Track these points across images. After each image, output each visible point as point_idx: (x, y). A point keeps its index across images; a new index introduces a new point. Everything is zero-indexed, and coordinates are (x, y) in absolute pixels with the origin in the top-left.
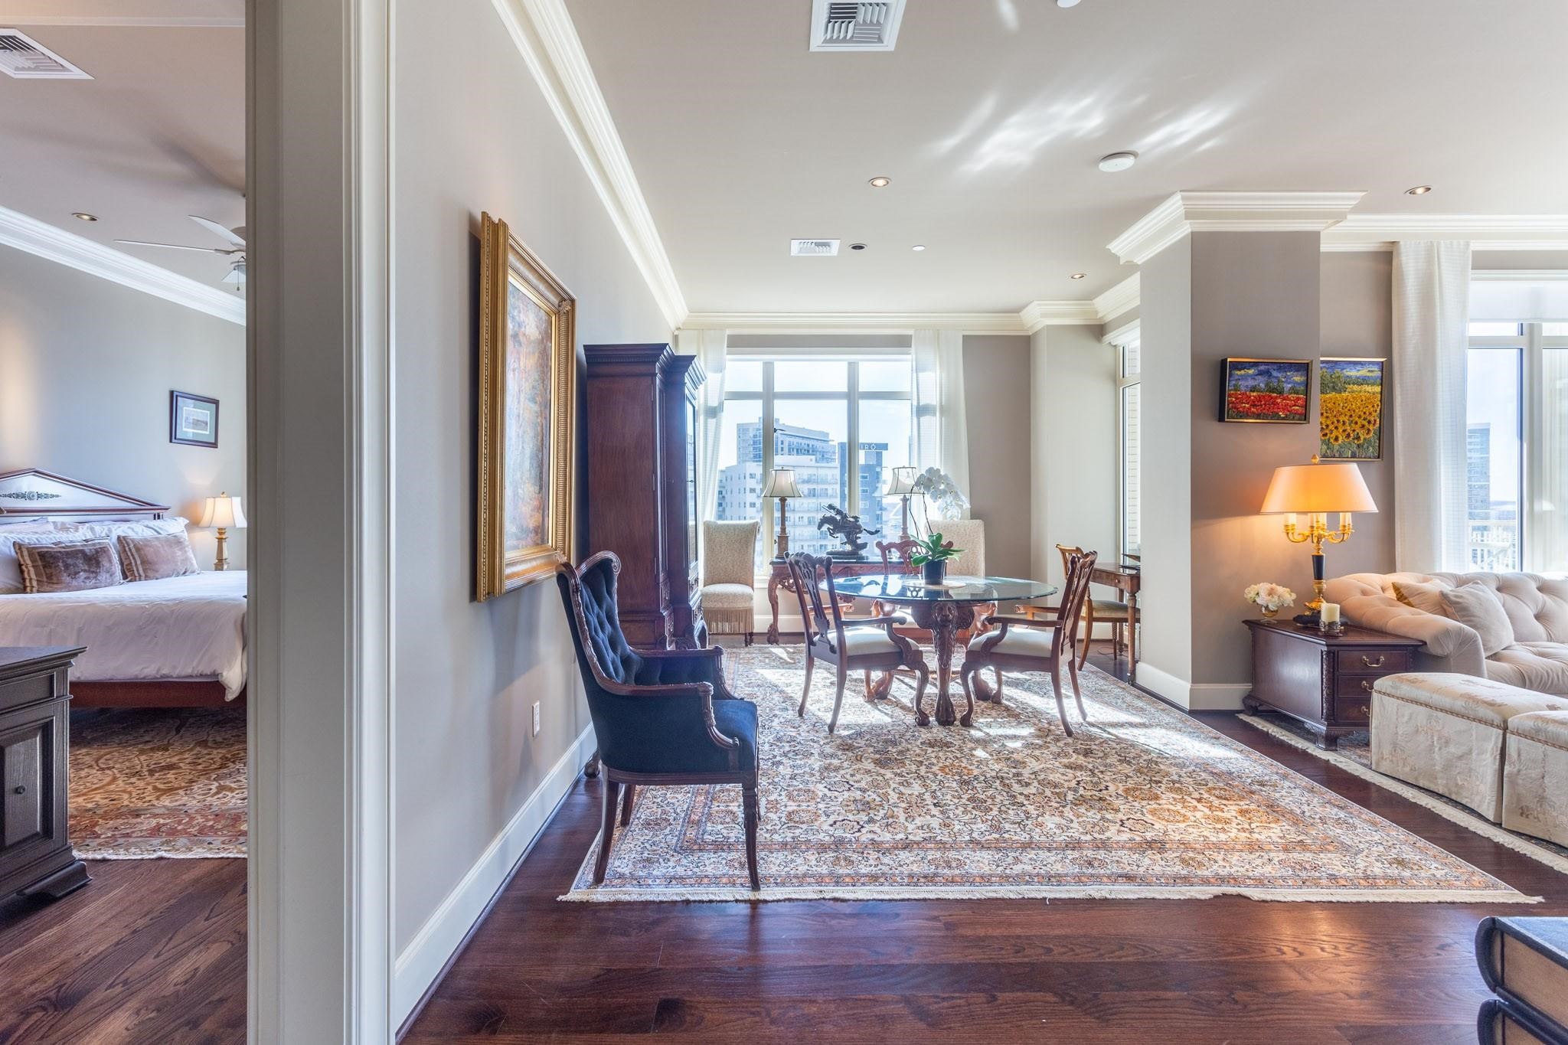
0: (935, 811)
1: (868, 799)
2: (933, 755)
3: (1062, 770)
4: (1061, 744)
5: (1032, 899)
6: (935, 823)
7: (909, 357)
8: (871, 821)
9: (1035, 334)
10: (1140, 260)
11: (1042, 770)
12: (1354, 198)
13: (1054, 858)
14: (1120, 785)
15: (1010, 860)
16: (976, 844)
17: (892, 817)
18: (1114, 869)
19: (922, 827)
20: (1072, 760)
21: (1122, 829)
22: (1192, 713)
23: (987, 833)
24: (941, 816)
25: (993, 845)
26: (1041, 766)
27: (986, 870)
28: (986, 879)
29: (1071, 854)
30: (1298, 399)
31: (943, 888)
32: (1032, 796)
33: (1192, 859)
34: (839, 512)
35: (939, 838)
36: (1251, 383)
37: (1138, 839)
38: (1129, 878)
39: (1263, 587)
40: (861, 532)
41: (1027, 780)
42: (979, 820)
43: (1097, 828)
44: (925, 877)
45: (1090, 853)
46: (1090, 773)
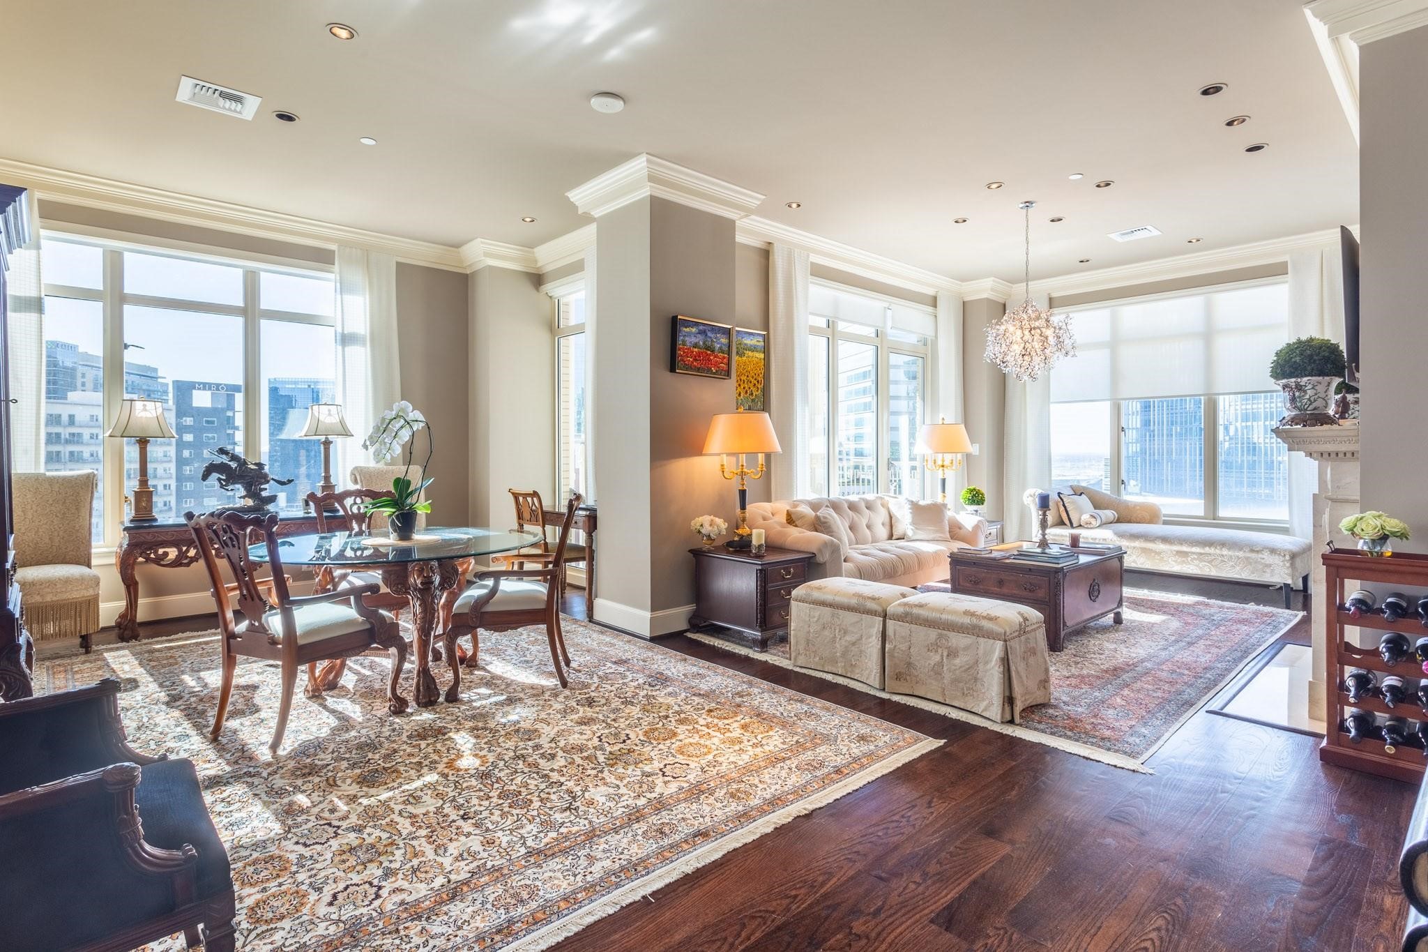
0: (467, 827)
1: (369, 840)
2: (430, 749)
3: (577, 729)
4: (561, 698)
5: (631, 904)
6: (475, 844)
8: (389, 873)
9: (474, 274)
10: (597, 213)
11: (559, 733)
13: (625, 840)
14: (637, 729)
15: (583, 862)
16: (539, 855)
17: (416, 855)
18: (685, 830)
19: (461, 855)
20: (581, 714)
21: (666, 779)
23: (542, 835)
24: (477, 832)
25: (556, 849)
26: (556, 729)
27: (565, 886)
28: (571, 901)
29: (640, 828)
30: (724, 358)
31: (528, 938)
32: (565, 770)
33: (738, 790)
35: (489, 865)
36: (694, 340)
37: (685, 785)
38: (703, 834)
39: (706, 519)
40: (268, 482)
41: (549, 752)
42: (525, 821)
43: (645, 787)
44: (499, 932)
45: (654, 819)
46: (604, 725)
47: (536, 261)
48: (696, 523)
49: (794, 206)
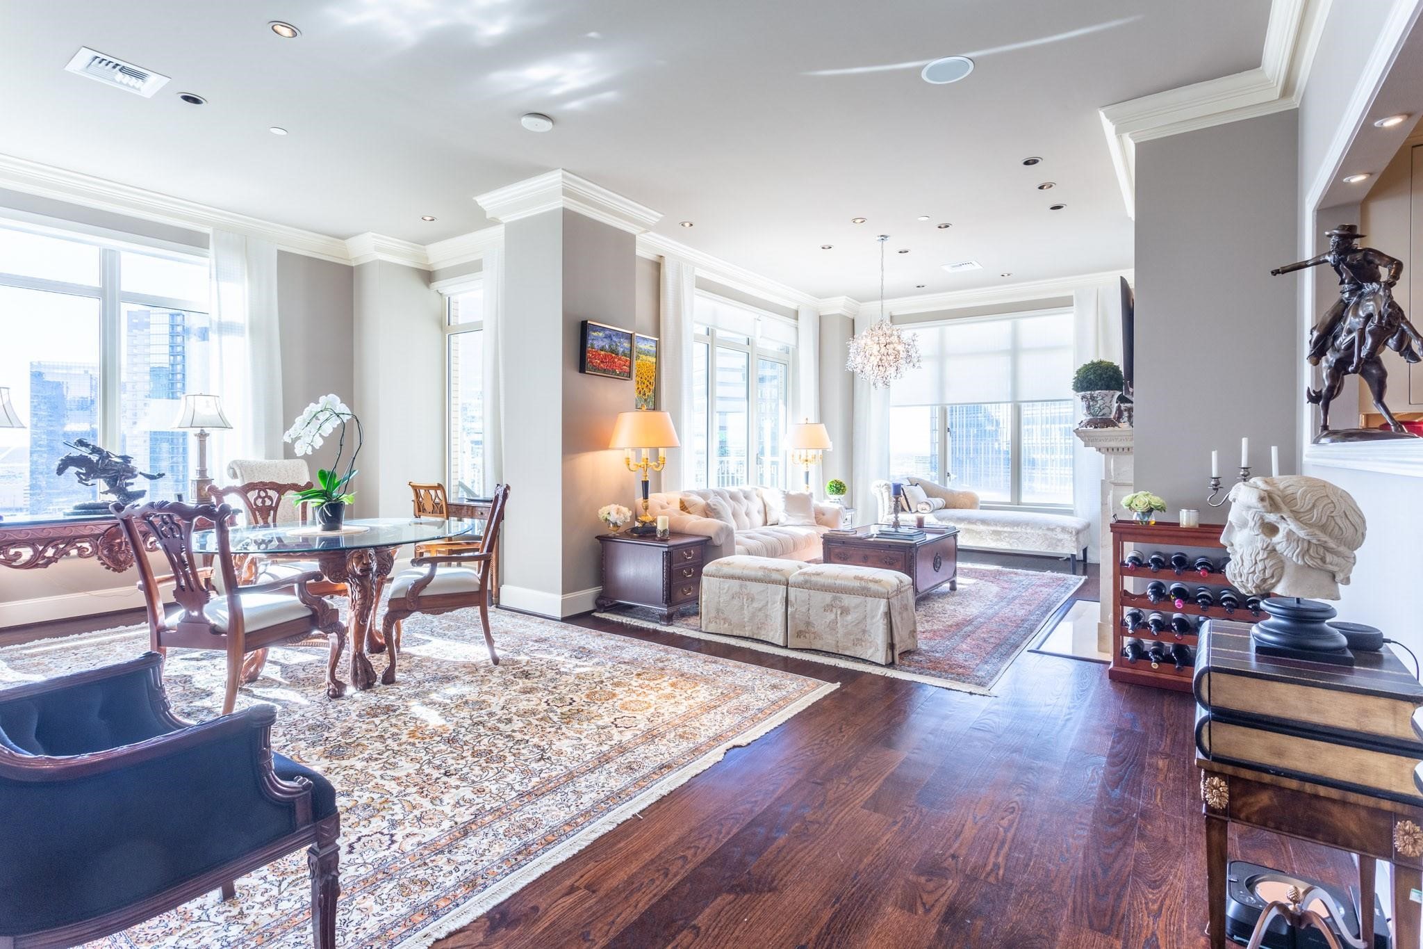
0: (453, 781)
1: (361, 801)
2: (386, 724)
3: (523, 697)
4: (496, 673)
5: (625, 822)
6: (467, 793)
7: (206, 260)
8: (394, 824)
9: (360, 267)
10: (504, 222)
11: (508, 702)
12: (657, 217)
13: (602, 777)
14: (579, 694)
15: (572, 797)
16: (527, 796)
17: (414, 807)
18: (649, 766)
19: (458, 803)
20: (521, 685)
21: (620, 729)
22: (564, 620)
23: (526, 781)
24: (464, 784)
25: (544, 790)
26: (503, 699)
27: (563, 815)
28: (572, 825)
29: (612, 767)
30: (627, 361)
31: (547, 854)
32: (525, 730)
33: (685, 732)
34: (95, 450)
35: (488, 807)
36: (601, 344)
37: (638, 732)
38: (666, 767)
39: (613, 508)
40: (136, 476)
41: (504, 717)
42: (506, 772)
43: (604, 737)
44: (519, 853)
45: (620, 760)
46: (547, 692)
47: (427, 258)
48: (603, 512)
49: (687, 225)
